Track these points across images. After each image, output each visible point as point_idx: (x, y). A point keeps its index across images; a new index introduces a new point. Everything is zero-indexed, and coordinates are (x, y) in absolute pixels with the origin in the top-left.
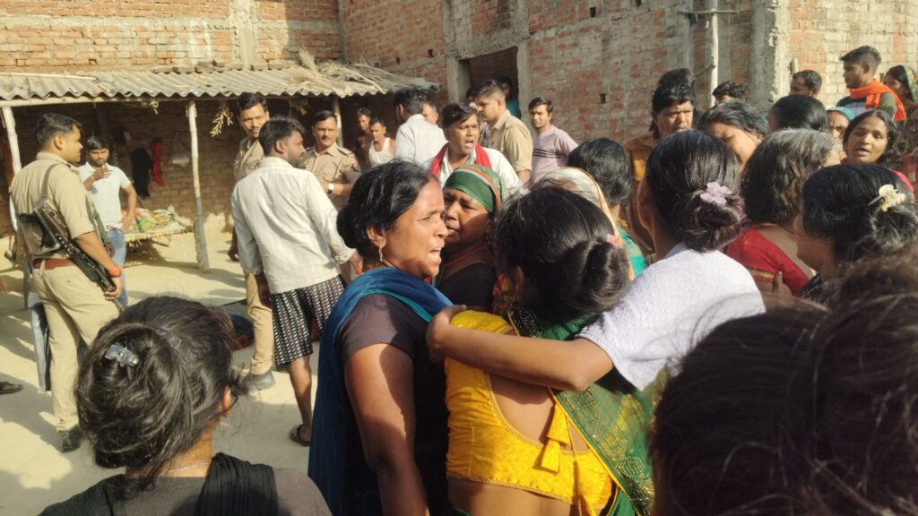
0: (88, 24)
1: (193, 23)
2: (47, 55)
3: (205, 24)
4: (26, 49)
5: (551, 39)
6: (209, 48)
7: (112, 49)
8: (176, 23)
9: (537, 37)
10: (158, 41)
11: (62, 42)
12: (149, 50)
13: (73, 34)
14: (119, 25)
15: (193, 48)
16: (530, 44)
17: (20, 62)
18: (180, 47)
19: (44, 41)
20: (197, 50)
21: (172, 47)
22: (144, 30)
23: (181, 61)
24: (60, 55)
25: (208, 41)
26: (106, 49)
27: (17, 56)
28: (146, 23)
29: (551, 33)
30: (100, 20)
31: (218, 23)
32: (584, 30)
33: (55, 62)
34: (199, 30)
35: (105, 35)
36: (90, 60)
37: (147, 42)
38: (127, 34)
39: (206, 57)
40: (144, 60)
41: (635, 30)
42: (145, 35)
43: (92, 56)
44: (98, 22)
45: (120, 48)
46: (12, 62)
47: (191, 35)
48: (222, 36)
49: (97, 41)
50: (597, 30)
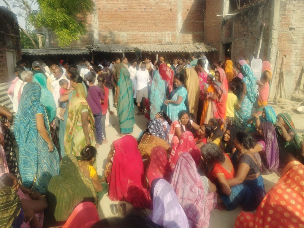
0: (145, 33)
1: (167, 33)
2: (137, 40)
3: (170, 33)
4: (133, 39)
5: (238, 41)
6: (170, 39)
7: (149, 39)
8: (164, 33)
9: (235, 40)
10: (159, 37)
11: (140, 37)
12: (157, 39)
13: (142, 36)
14: (151, 33)
15: (167, 39)
16: (234, 42)
17: (132, 42)
18: (164, 39)
19: (136, 37)
20: (168, 39)
21: (162, 39)
22: (157, 35)
23: (163, 42)
24: (139, 40)
25: (170, 37)
26: (148, 39)
27: (131, 40)
28: (157, 33)
29: (238, 39)
30: (148, 33)
31: (173, 33)
32: (243, 40)
33: (138, 42)
34: (168, 34)
35: (148, 36)
36: (145, 41)
37: (157, 37)
38: (153, 36)
39: (169, 41)
40: (156, 42)
41: (251, 41)
42: (157, 36)
43: (145, 40)
44: (147, 33)
45: (151, 39)
46: (130, 42)
47: (167, 36)
48: (174, 36)
49: (147, 37)
50: (245, 40)
